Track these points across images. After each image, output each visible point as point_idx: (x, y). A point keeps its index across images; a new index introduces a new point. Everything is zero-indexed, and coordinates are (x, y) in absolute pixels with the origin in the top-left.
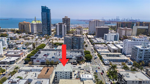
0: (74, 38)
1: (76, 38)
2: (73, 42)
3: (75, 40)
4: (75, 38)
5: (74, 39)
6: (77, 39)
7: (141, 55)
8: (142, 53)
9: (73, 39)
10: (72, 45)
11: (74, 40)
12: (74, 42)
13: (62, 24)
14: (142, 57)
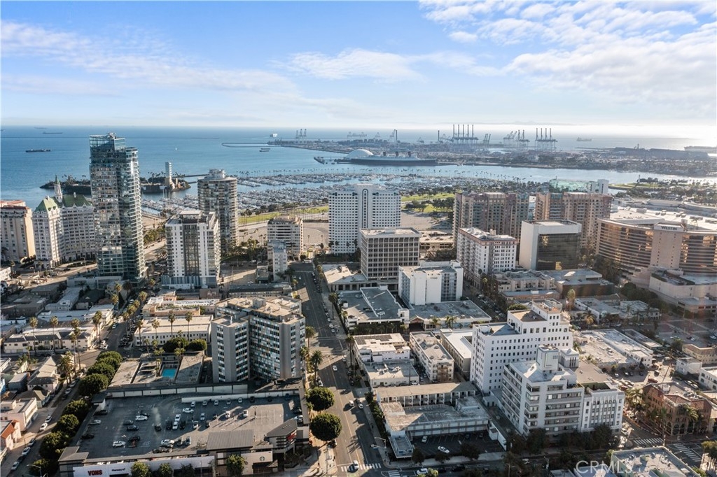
0: (259, 323)
1: (268, 326)
2: (255, 344)
3: (264, 336)
4: (263, 324)
5: (260, 329)
6: (271, 332)
7: (535, 408)
8: (536, 398)
9: (255, 328)
10: (251, 354)
11: (259, 335)
12: (260, 341)
13: (195, 221)
14: (539, 416)
